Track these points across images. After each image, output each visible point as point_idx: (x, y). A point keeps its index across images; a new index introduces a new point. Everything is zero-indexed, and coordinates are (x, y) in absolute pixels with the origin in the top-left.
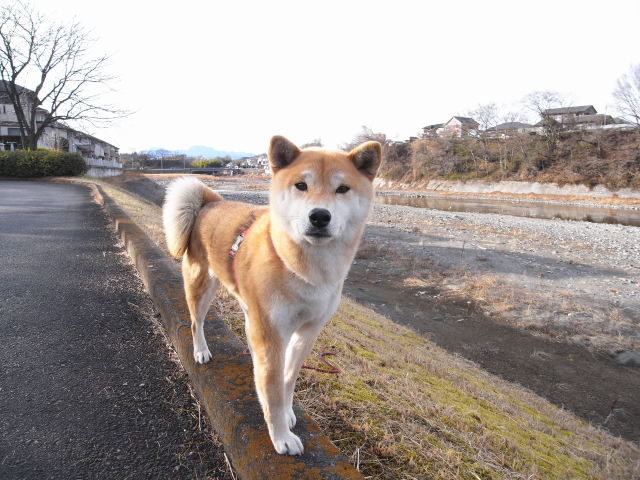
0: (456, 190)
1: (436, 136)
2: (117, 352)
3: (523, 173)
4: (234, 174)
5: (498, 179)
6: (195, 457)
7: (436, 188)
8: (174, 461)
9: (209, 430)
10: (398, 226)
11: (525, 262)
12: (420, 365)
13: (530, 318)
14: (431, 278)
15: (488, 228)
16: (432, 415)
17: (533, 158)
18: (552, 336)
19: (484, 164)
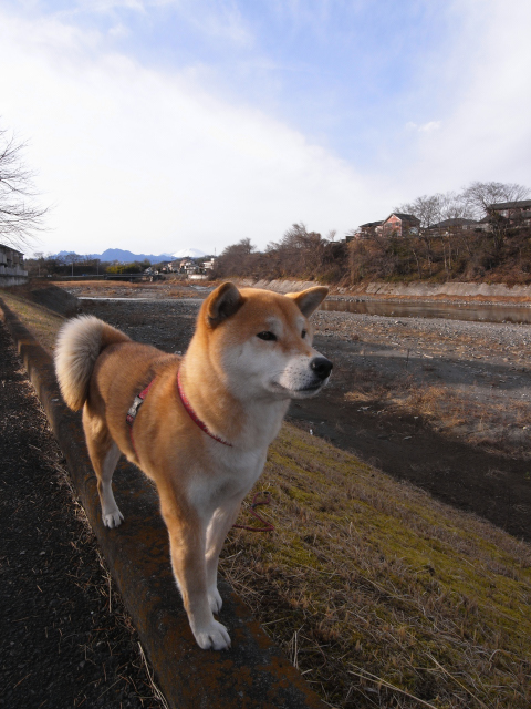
0: (398, 294)
1: (375, 235)
2: (14, 510)
3: (469, 274)
4: (154, 280)
5: (442, 281)
6: (104, 648)
7: (375, 291)
8: (79, 654)
9: (121, 611)
10: (336, 334)
11: (474, 372)
12: (364, 501)
13: (483, 433)
14: (374, 391)
15: (433, 335)
16: (380, 575)
17: (479, 257)
18: (507, 452)
19: (428, 265)
